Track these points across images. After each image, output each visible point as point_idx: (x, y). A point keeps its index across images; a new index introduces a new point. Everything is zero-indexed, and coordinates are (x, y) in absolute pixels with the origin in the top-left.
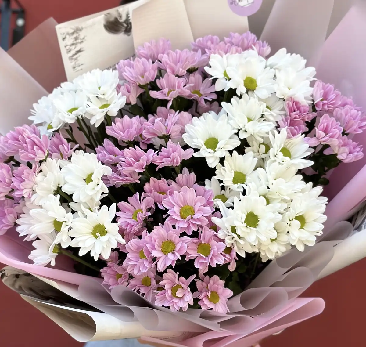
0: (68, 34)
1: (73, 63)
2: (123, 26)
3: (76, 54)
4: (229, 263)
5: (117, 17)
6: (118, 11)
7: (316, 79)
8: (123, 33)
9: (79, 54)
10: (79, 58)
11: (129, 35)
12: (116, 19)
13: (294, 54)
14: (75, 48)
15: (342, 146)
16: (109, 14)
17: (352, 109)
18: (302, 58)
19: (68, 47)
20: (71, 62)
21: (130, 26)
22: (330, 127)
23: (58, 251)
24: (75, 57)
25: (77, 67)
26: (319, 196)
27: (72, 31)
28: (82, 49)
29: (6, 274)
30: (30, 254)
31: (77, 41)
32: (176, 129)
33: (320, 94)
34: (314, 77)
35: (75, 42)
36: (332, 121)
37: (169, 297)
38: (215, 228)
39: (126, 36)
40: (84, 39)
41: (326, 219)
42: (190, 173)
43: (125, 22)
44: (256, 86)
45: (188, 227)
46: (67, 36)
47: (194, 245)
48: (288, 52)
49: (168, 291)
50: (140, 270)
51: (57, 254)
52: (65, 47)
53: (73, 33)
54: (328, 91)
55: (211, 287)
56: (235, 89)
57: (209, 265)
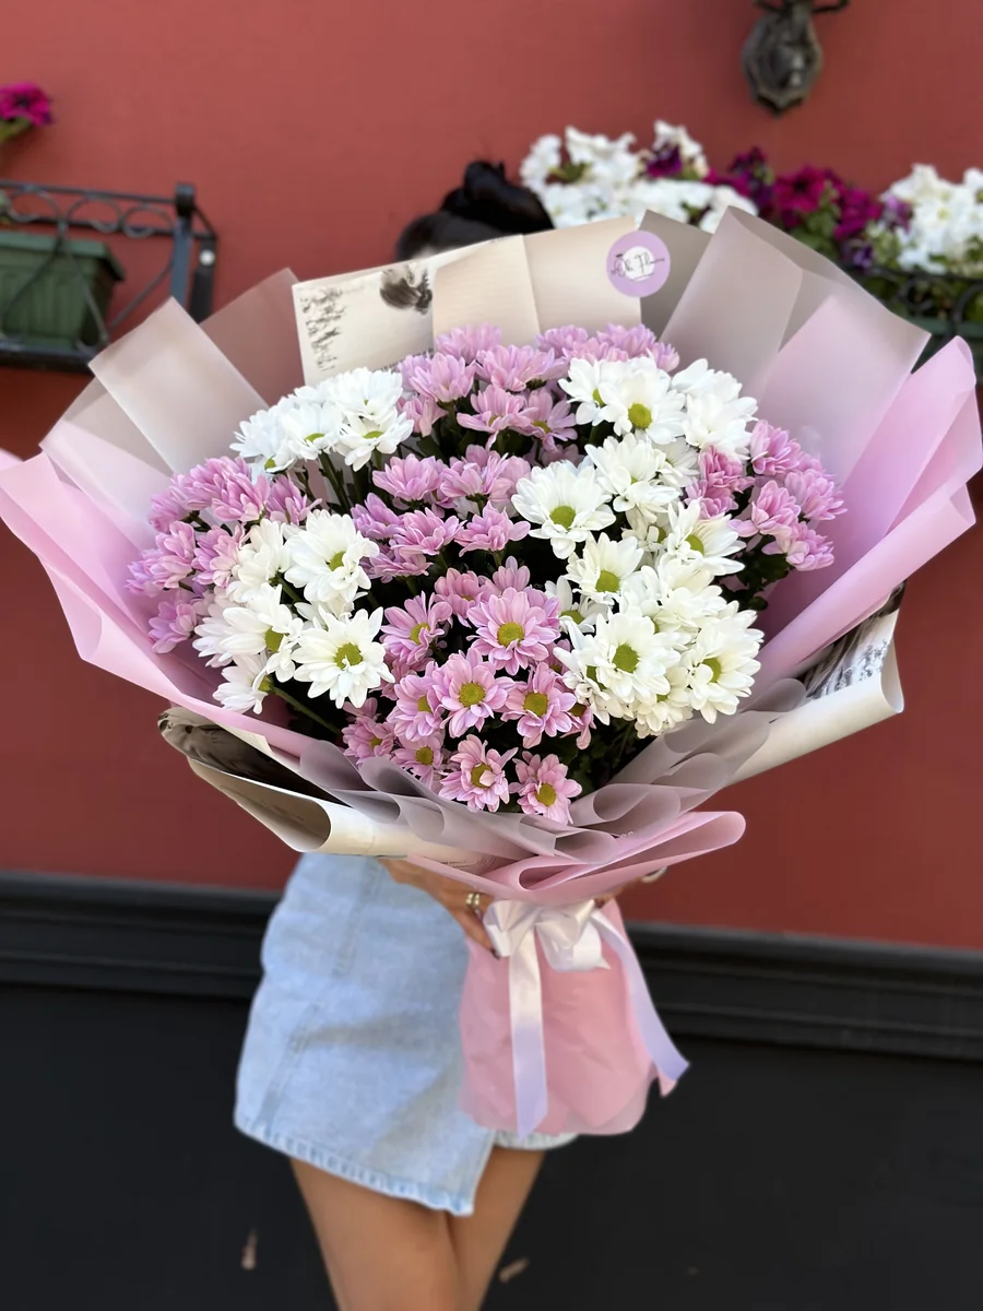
0: (314, 300)
1: (319, 354)
2: (414, 295)
3: (325, 338)
4: (579, 734)
5: (405, 277)
6: (407, 267)
7: (756, 419)
8: (414, 307)
9: (332, 338)
10: (330, 347)
11: (424, 313)
12: (403, 281)
13: (720, 372)
14: (325, 326)
15: (797, 540)
16: (391, 270)
17: (818, 477)
18: (735, 380)
19: (311, 325)
20: (316, 353)
21: (427, 295)
22: (778, 504)
23: (268, 689)
24: (324, 342)
25: (324, 363)
26: (749, 627)
27: (323, 296)
28: (337, 331)
29: (170, 723)
30: (216, 689)
31: (330, 315)
32: (501, 486)
33: (764, 444)
34: (754, 416)
35: (326, 316)
36: (781, 494)
37: (466, 782)
38: (558, 667)
39: (419, 313)
40: (342, 311)
41: (759, 668)
42: (519, 567)
43: (419, 288)
44: (651, 421)
45: (511, 662)
46: (313, 305)
47: (520, 694)
48: (709, 368)
49: (465, 774)
50: (417, 732)
51: (266, 694)
52: (307, 323)
53: (323, 301)
54: (778, 441)
55: (542, 776)
56: (613, 424)
57: (544, 732)
